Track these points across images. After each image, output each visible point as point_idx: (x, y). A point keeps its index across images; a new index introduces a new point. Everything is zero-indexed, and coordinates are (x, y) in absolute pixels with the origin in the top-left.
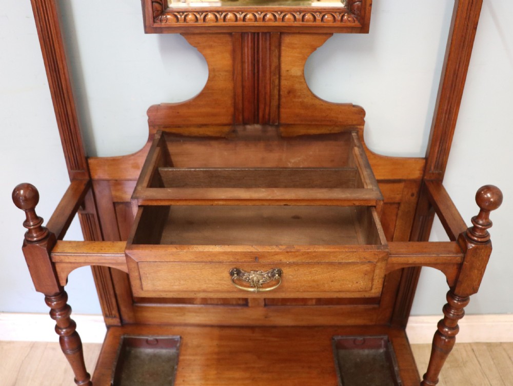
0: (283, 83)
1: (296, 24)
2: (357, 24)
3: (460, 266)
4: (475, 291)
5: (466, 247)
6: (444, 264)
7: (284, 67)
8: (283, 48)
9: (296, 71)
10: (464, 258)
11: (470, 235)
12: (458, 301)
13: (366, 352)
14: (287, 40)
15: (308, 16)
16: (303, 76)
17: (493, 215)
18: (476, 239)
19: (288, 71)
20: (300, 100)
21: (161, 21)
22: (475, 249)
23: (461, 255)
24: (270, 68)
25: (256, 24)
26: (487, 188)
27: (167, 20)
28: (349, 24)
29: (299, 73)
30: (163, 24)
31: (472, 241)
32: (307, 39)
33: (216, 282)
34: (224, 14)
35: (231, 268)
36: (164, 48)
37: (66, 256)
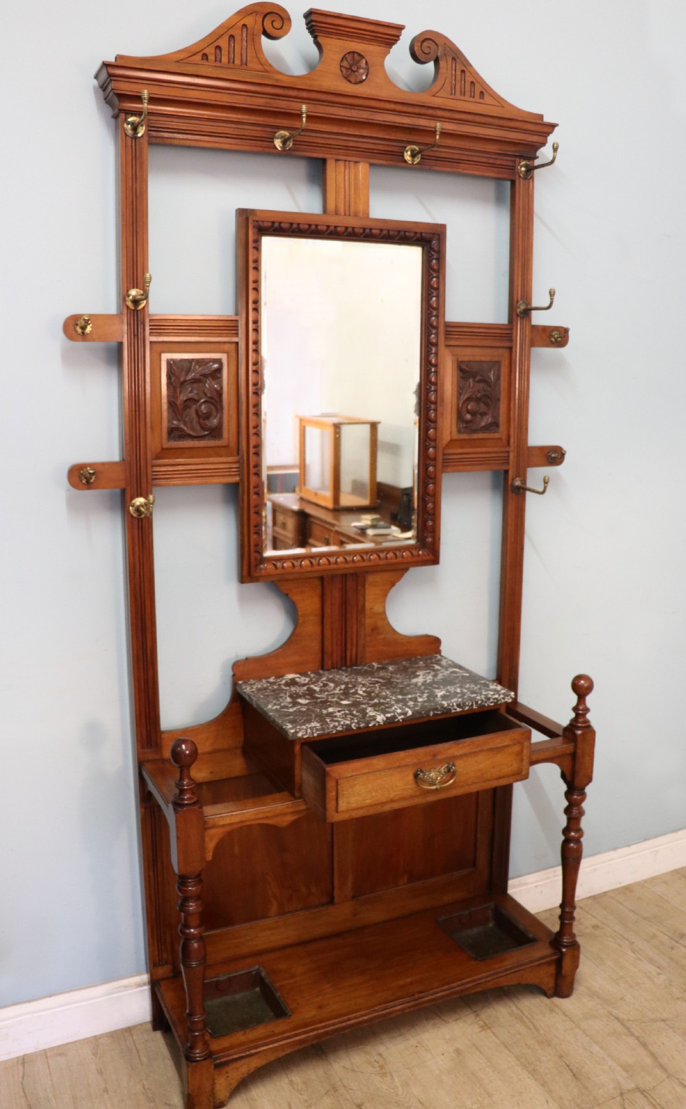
0: (368, 621)
1: (381, 562)
2: (431, 557)
3: (574, 756)
4: (590, 780)
5: (575, 735)
6: (560, 756)
7: (368, 605)
8: (367, 586)
9: (377, 609)
10: (576, 747)
11: (574, 723)
12: (577, 795)
13: (475, 930)
14: (371, 579)
15: (390, 555)
16: (384, 613)
17: (590, 700)
18: (580, 725)
19: (371, 609)
20: (383, 636)
21: (261, 570)
22: (582, 734)
23: (573, 744)
24: (357, 607)
25: (347, 566)
26: (579, 678)
27: (265, 569)
28: (425, 558)
29: (381, 610)
31: (579, 728)
32: (386, 576)
33: (403, 788)
34: (318, 559)
35: (415, 769)
36: (242, 600)
37: (221, 817)
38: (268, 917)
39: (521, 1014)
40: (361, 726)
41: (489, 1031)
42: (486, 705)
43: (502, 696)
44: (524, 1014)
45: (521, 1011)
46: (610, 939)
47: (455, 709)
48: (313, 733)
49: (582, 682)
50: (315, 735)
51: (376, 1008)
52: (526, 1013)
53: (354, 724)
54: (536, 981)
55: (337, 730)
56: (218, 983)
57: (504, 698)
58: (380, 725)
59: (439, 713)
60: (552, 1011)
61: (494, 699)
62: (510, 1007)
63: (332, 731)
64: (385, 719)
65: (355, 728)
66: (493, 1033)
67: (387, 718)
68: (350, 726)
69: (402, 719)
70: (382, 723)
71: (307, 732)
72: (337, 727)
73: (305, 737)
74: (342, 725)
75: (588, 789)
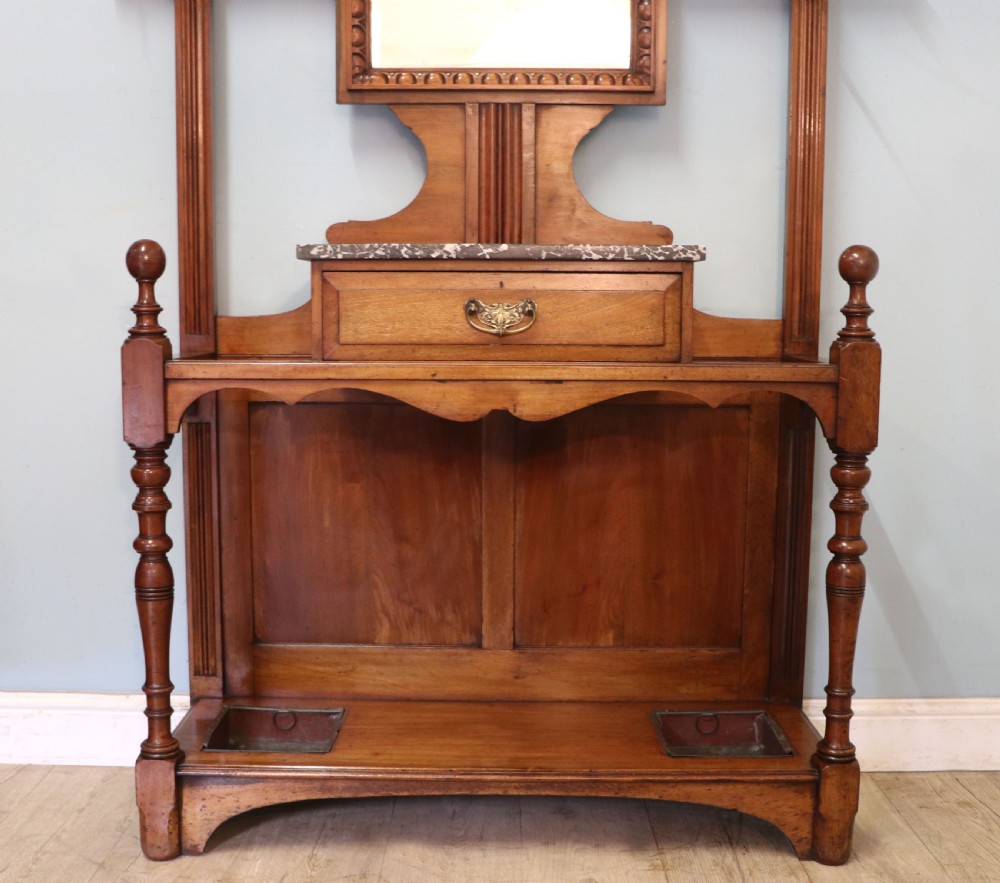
0: (542, 183)
3: (836, 387)
4: (872, 444)
5: (842, 351)
7: (543, 158)
9: (560, 166)
10: (838, 371)
11: (843, 335)
12: (850, 469)
14: (546, 117)
15: (575, 76)
17: (873, 292)
18: (853, 333)
19: (548, 165)
21: (363, 81)
22: (855, 348)
23: (835, 367)
24: (522, 157)
25: (501, 87)
27: (371, 81)
30: (366, 86)
34: (454, 74)
35: (466, 298)
37: (192, 365)
38: (373, 643)
39: (735, 865)
40: (417, 254)
41: (662, 873)
42: (650, 258)
43: (680, 247)
44: (739, 867)
45: (738, 864)
46: (979, 821)
47: (590, 255)
48: (336, 253)
49: (856, 255)
50: (340, 256)
51: (454, 769)
52: (744, 867)
53: (405, 249)
54: (771, 817)
55: (376, 255)
56: (276, 714)
57: (684, 252)
58: (450, 259)
59: (559, 255)
60: (793, 873)
61: (667, 249)
62: (724, 856)
63: (368, 254)
64: (459, 249)
65: (407, 256)
66: (666, 875)
67: (463, 248)
68: (399, 251)
69: (489, 254)
70: (454, 256)
71: (325, 251)
72: (376, 249)
73: (323, 257)
74: (384, 247)
75: (873, 461)
